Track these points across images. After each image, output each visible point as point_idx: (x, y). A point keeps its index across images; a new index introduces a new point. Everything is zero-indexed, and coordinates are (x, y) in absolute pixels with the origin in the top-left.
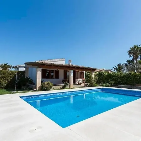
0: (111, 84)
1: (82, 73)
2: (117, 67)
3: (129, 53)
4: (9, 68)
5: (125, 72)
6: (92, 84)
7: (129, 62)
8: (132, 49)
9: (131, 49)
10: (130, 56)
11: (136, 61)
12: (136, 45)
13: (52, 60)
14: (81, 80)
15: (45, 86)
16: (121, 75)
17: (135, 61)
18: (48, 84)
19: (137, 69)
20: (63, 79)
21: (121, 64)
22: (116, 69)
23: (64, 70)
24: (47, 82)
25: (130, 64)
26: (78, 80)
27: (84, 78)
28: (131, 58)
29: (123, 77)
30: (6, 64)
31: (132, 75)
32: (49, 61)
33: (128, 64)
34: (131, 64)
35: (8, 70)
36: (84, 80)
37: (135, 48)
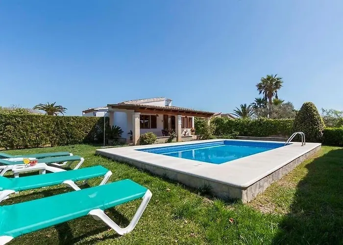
0: (236, 135)
1: (191, 119)
2: (241, 110)
3: (260, 87)
4: (57, 111)
5: (253, 117)
6: (208, 135)
7: (259, 101)
8: (264, 81)
9: (262, 80)
10: (260, 92)
11: (270, 100)
12: (270, 75)
13: (146, 101)
14: (189, 130)
15: (146, 138)
16: (249, 122)
17: (268, 100)
18: (150, 136)
19: (270, 113)
20: (163, 129)
21: (245, 105)
22: (239, 113)
23: (164, 115)
24: (148, 132)
25: (260, 106)
26: (185, 130)
27: (193, 126)
28: (262, 96)
29: (251, 125)
30: (52, 105)
31: (264, 123)
32: (142, 101)
33: (258, 104)
34: (262, 104)
35: (55, 115)
36: (192, 131)
37: (268, 79)
